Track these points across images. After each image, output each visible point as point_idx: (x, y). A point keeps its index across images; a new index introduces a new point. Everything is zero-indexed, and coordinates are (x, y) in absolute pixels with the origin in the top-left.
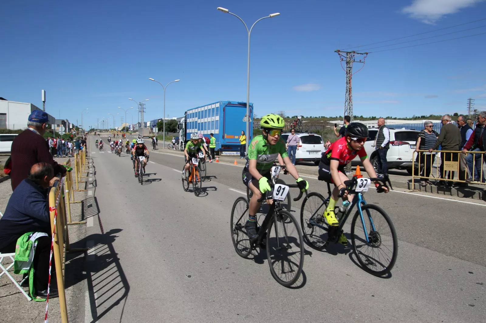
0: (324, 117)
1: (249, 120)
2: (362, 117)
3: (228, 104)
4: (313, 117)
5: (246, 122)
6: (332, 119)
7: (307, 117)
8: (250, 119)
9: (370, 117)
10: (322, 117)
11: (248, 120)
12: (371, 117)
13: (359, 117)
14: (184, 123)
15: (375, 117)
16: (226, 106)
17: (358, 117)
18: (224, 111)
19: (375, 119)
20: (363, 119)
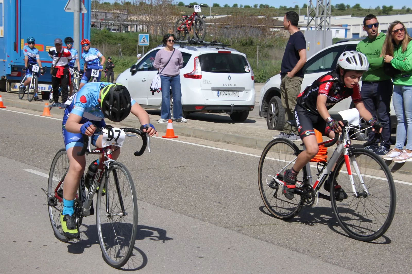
0: (267, 7)
1: (81, 9)
2: (357, 6)
4: (241, 6)
5: (72, 14)
7: (226, 6)
8: (83, 6)
9: (378, 7)
10: (261, 6)
11: (77, 8)
12: (381, 8)
13: (351, 6)
15: (391, 8)
17: (348, 6)
19: (391, 12)
20: (359, 12)
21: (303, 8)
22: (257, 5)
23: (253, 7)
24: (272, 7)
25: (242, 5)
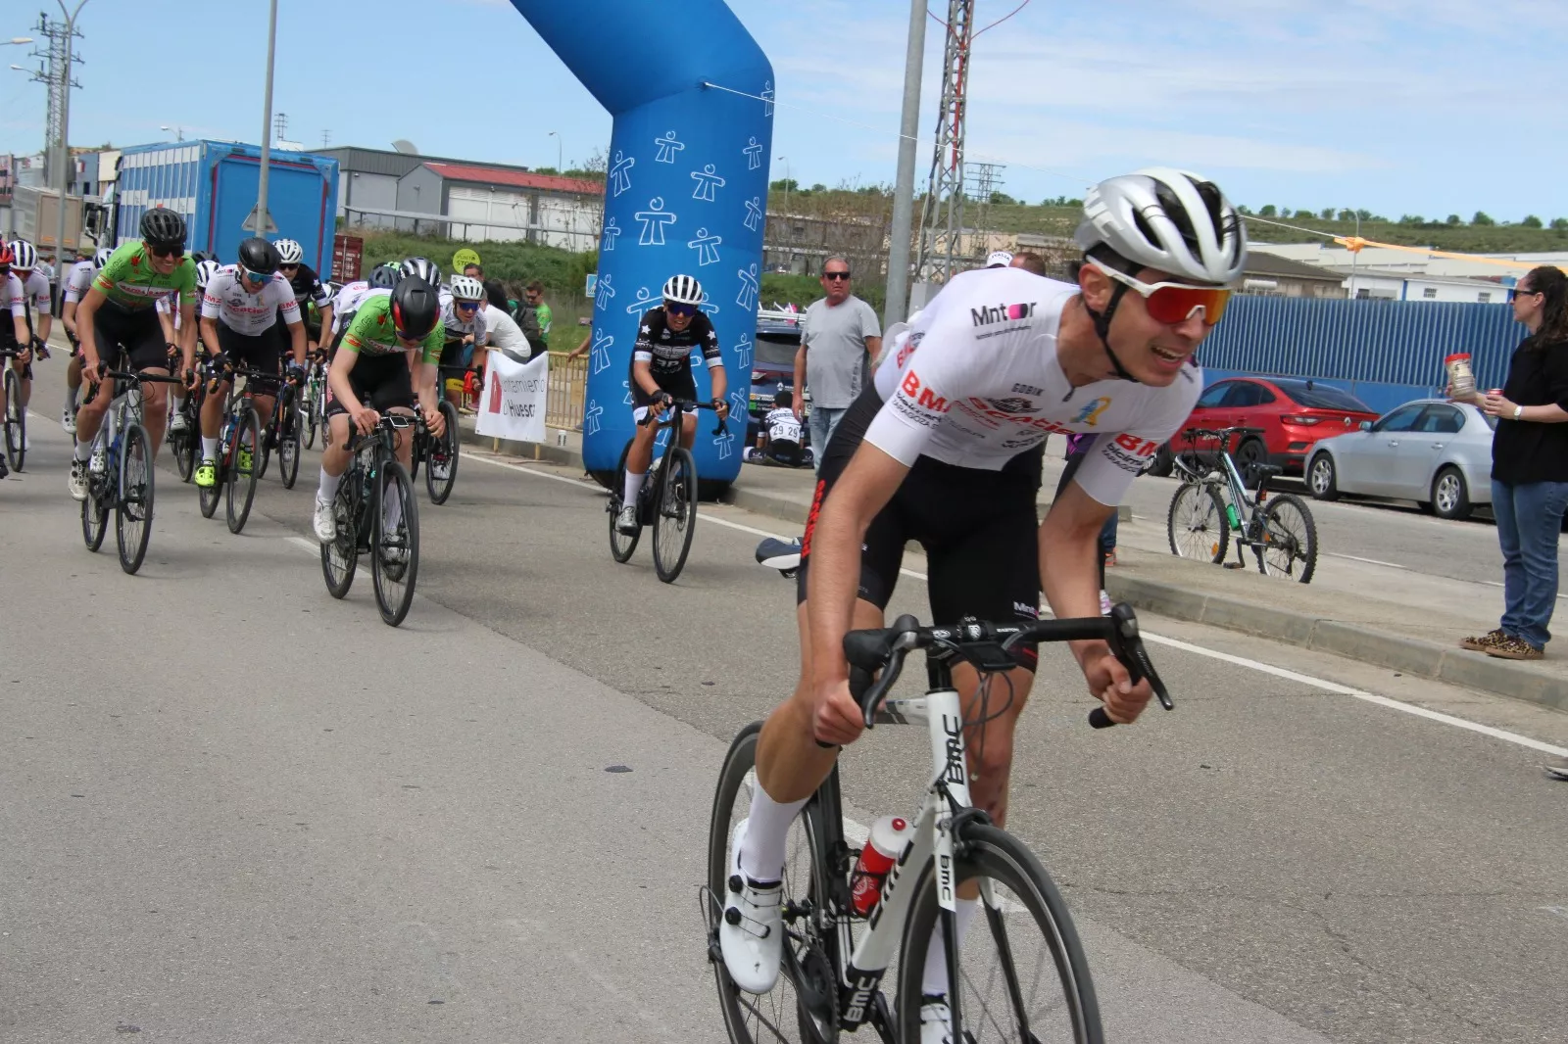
3: (232, 155)
4: (1287, 212)
6: (1419, 234)
14: (111, 207)
16: (223, 161)
18: (213, 179)
21: (1472, 224)
22: (1333, 210)
23: (1320, 216)
24: (1377, 218)
25: (1289, 208)
